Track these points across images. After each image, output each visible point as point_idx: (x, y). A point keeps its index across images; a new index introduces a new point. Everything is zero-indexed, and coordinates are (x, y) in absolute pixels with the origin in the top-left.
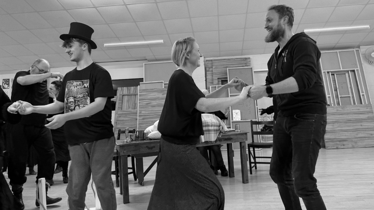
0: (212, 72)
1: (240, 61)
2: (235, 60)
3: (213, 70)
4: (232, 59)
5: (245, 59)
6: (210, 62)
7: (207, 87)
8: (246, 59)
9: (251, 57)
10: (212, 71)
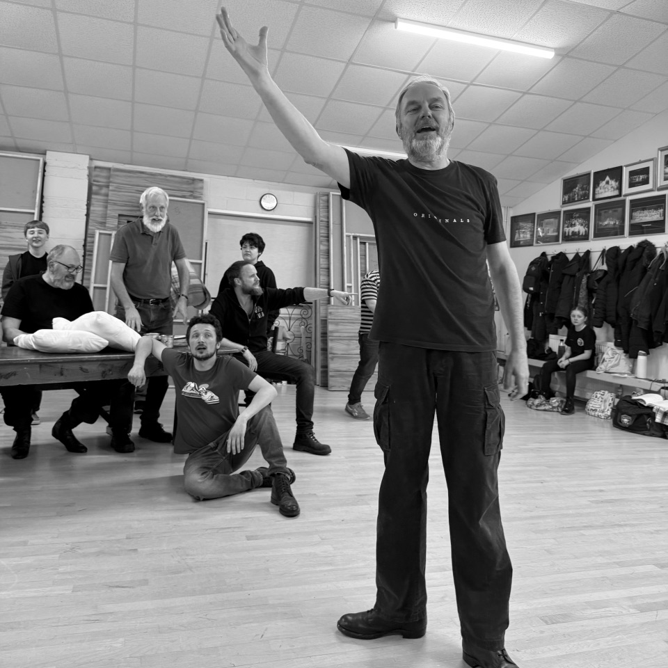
0: (105, 198)
1: (179, 183)
2: (169, 178)
3: (110, 193)
4: (160, 175)
5: (191, 181)
6: (105, 174)
7: (89, 232)
8: (194, 180)
9: (205, 179)
10: (107, 195)
